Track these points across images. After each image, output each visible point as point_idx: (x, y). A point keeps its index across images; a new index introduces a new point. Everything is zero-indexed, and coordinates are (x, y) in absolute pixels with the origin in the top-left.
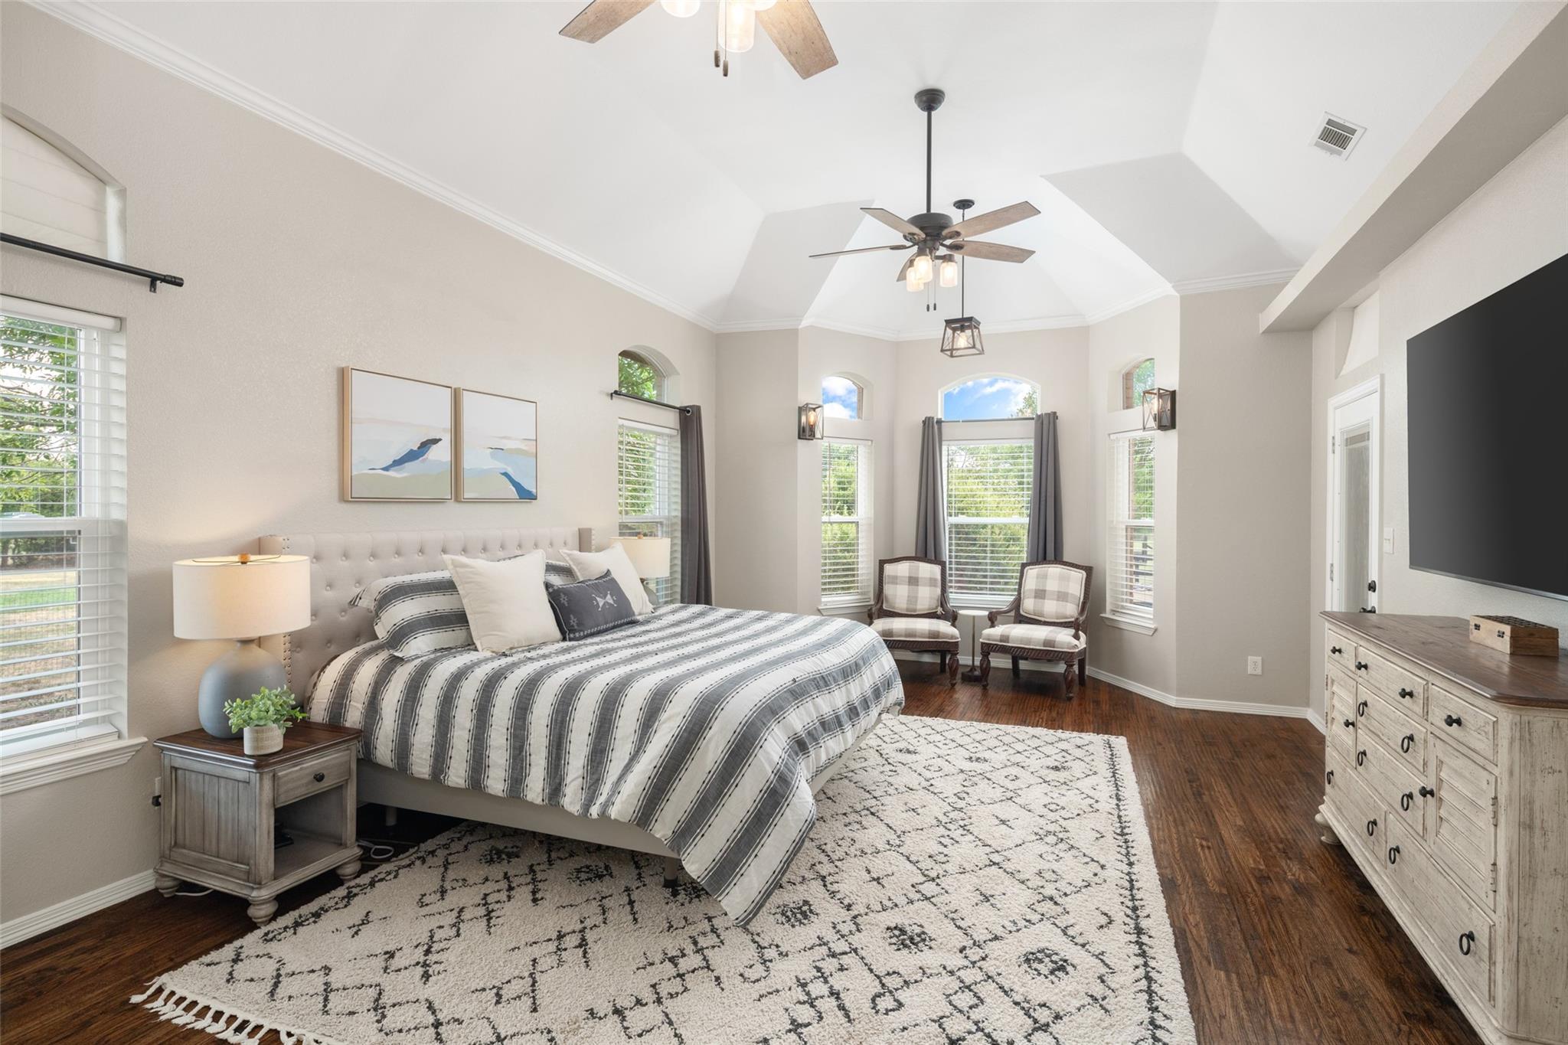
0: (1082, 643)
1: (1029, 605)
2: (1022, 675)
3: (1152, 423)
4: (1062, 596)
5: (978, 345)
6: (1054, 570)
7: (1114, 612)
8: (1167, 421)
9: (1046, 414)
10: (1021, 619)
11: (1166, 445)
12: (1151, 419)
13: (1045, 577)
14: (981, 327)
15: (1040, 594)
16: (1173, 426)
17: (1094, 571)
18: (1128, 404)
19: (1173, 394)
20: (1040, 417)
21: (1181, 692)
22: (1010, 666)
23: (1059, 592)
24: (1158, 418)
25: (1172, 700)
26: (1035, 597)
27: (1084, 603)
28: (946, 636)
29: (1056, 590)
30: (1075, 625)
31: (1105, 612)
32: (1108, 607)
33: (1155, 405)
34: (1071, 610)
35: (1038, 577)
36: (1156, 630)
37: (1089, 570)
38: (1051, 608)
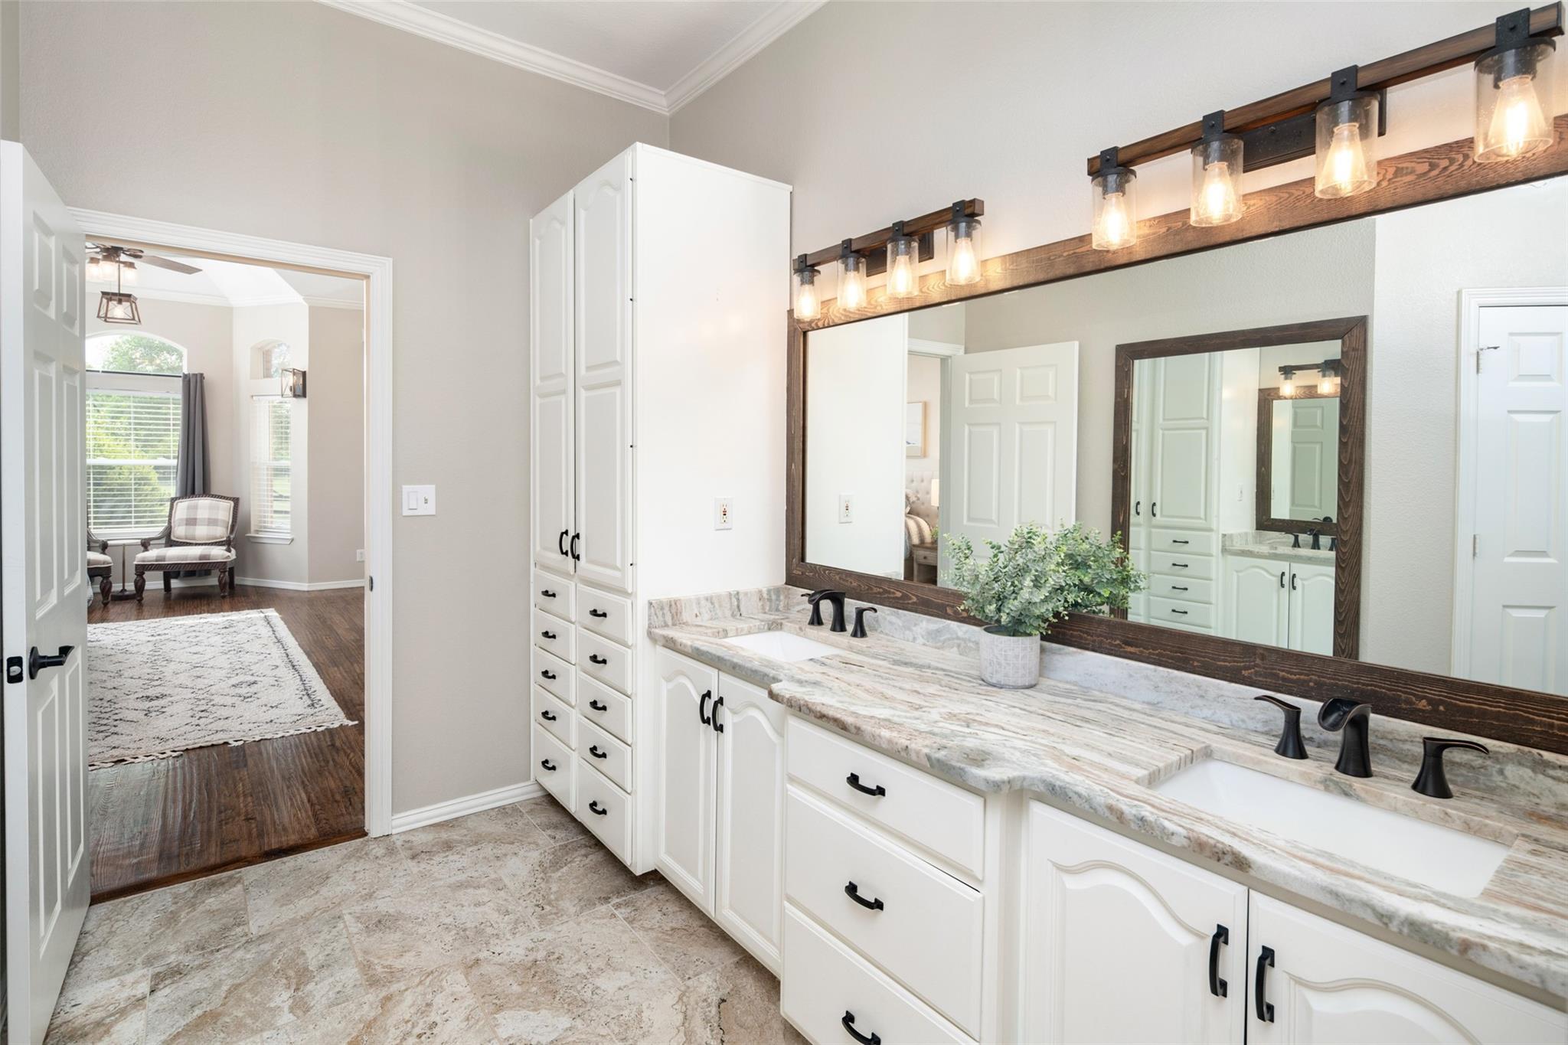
0: (233, 555)
1: (179, 532)
2: (173, 591)
3: (288, 392)
4: (212, 522)
5: (136, 318)
6: (203, 503)
7: (257, 531)
8: (300, 392)
9: (194, 374)
10: (171, 543)
11: (299, 410)
12: (288, 390)
13: (196, 507)
14: (137, 302)
15: (191, 522)
16: (304, 395)
17: (241, 501)
18: (267, 375)
19: (304, 374)
20: (185, 376)
21: (311, 580)
22: (162, 586)
23: (209, 519)
24: (293, 389)
25: (304, 587)
26: (186, 524)
27: (233, 526)
28: (98, 562)
29: (207, 517)
30: (228, 543)
31: (250, 532)
32: (253, 528)
33: (290, 380)
34: (221, 532)
35: (189, 508)
36: (292, 540)
37: (236, 501)
38: (201, 531)
